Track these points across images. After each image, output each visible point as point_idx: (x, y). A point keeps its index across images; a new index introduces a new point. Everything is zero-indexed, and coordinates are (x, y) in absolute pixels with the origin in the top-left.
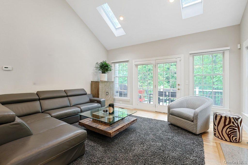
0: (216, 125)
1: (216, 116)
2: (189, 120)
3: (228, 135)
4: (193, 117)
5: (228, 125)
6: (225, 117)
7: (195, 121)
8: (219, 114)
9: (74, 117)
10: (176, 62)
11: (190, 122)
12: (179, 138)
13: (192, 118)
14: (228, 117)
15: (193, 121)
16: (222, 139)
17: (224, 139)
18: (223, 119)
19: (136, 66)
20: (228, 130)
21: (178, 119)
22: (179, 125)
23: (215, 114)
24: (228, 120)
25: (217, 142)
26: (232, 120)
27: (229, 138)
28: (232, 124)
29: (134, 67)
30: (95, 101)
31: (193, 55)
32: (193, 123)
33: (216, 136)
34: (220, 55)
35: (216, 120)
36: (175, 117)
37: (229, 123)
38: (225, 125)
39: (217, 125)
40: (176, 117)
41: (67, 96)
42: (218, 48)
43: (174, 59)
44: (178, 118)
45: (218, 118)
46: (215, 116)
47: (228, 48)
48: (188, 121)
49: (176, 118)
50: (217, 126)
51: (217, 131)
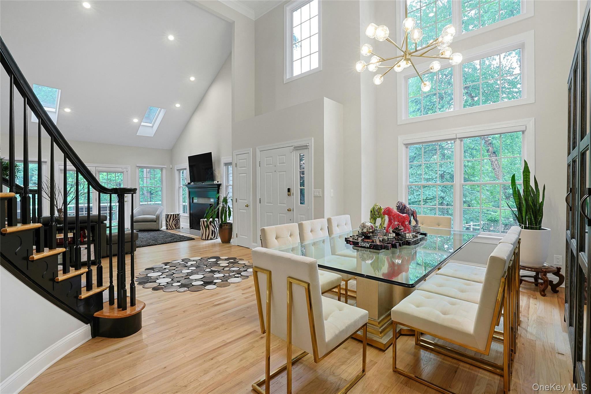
2: (153, 222)
3: (175, 225)
4: (156, 218)
6: (173, 215)
7: (157, 221)
8: (170, 213)
10: (123, 173)
14: (175, 214)
15: (155, 222)
16: (172, 229)
18: (172, 216)
20: (175, 222)
22: (143, 229)
24: (175, 216)
26: (177, 216)
27: (175, 227)
28: (176, 218)
31: (139, 168)
33: (168, 229)
34: (158, 171)
35: (168, 218)
37: (175, 218)
38: (173, 220)
39: (168, 221)
40: (140, 223)
42: (159, 165)
43: (120, 170)
44: (142, 223)
45: (169, 216)
46: (167, 215)
51: (169, 225)
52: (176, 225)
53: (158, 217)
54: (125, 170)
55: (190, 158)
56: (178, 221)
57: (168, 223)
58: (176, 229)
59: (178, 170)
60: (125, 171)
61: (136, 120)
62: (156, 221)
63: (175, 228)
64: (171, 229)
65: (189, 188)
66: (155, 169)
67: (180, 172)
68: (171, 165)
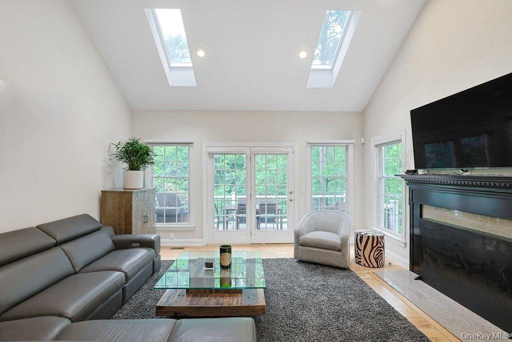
0: (360, 250)
1: (362, 237)
2: (334, 250)
3: (375, 259)
4: (341, 244)
5: (376, 246)
6: (373, 237)
7: (343, 250)
8: (365, 234)
9: (113, 299)
10: (287, 154)
11: (336, 252)
12: (317, 279)
13: (339, 246)
14: (375, 237)
15: (340, 251)
16: (369, 267)
17: (371, 266)
18: (371, 239)
19: (209, 156)
20: (376, 253)
21: (315, 251)
22: (316, 260)
23: (359, 234)
24: (376, 240)
25: (369, 271)
26: (380, 240)
27: (377, 262)
28: (379, 245)
29: (205, 157)
30: (135, 245)
31: (312, 145)
32: (340, 253)
33: (361, 265)
34: (341, 150)
35: (361, 242)
36: (309, 248)
37: (377, 244)
38: (373, 248)
39: (362, 249)
40: (312, 249)
41: (58, 244)
42: (341, 139)
43: (284, 150)
44: (315, 249)
45: (364, 240)
46: (359, 237)
47: (353, 141)
48: (333, 252)
49: (312, 251)
50: (362, 251)
51: (362, 257)
52: (377, 258)
53: (345, 242)
54: (290, 150)
55: (412, 112)
56: (382, 251)
57: (361, 253)
58: (378, 267)
59: (376, 146)
60: (290, 152)
61: (303, 55)
62: (340, 248)
63: (376, 266)
64: (367, 265)
65: (409, 182)
66: (336, 146)
67: (380, 150)
68: (363, 139)
